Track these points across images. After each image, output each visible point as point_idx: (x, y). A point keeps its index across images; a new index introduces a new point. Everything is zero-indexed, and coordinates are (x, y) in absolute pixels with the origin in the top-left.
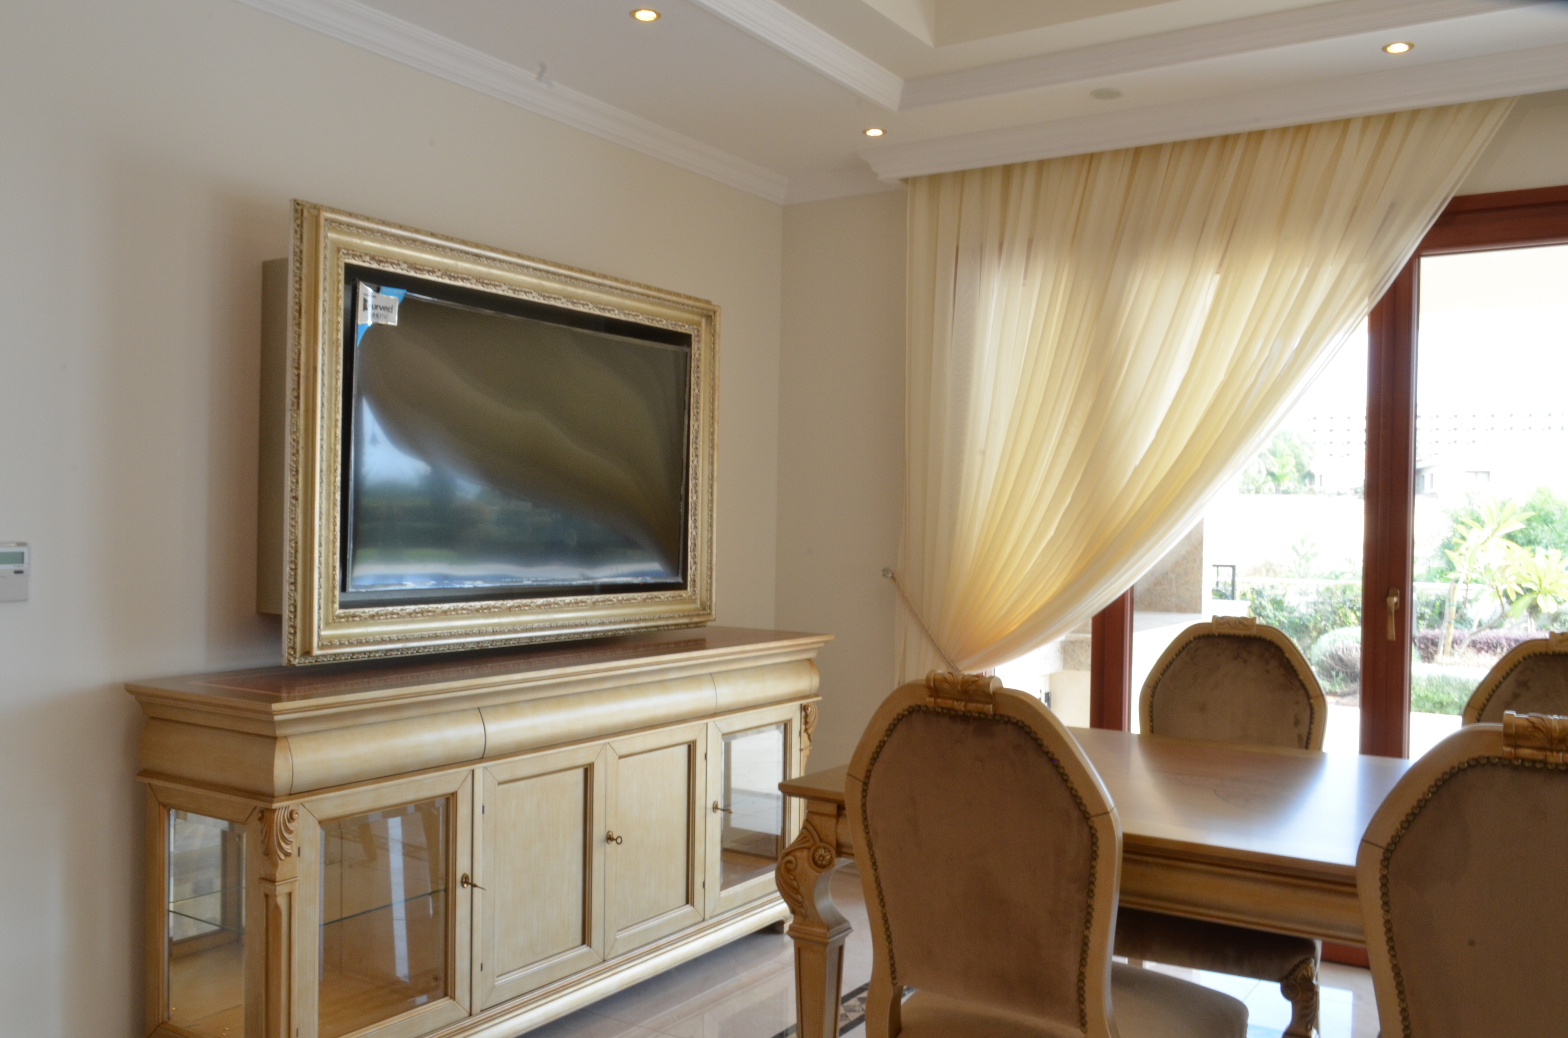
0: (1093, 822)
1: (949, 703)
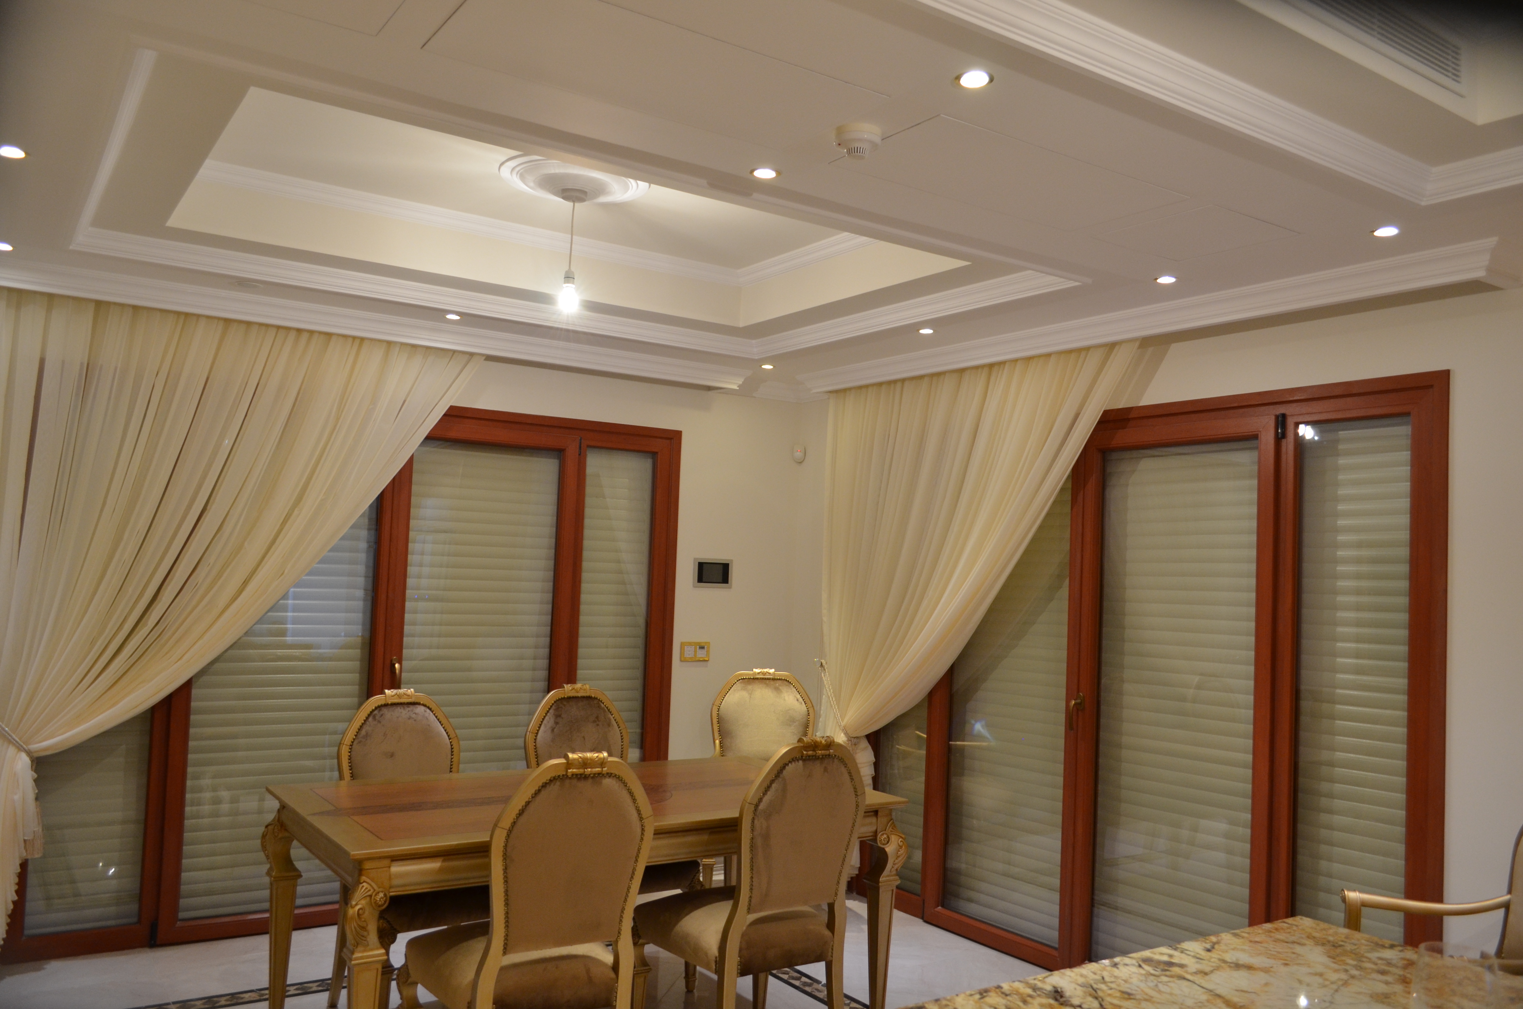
0: (644, 822)
1: (581, 771)
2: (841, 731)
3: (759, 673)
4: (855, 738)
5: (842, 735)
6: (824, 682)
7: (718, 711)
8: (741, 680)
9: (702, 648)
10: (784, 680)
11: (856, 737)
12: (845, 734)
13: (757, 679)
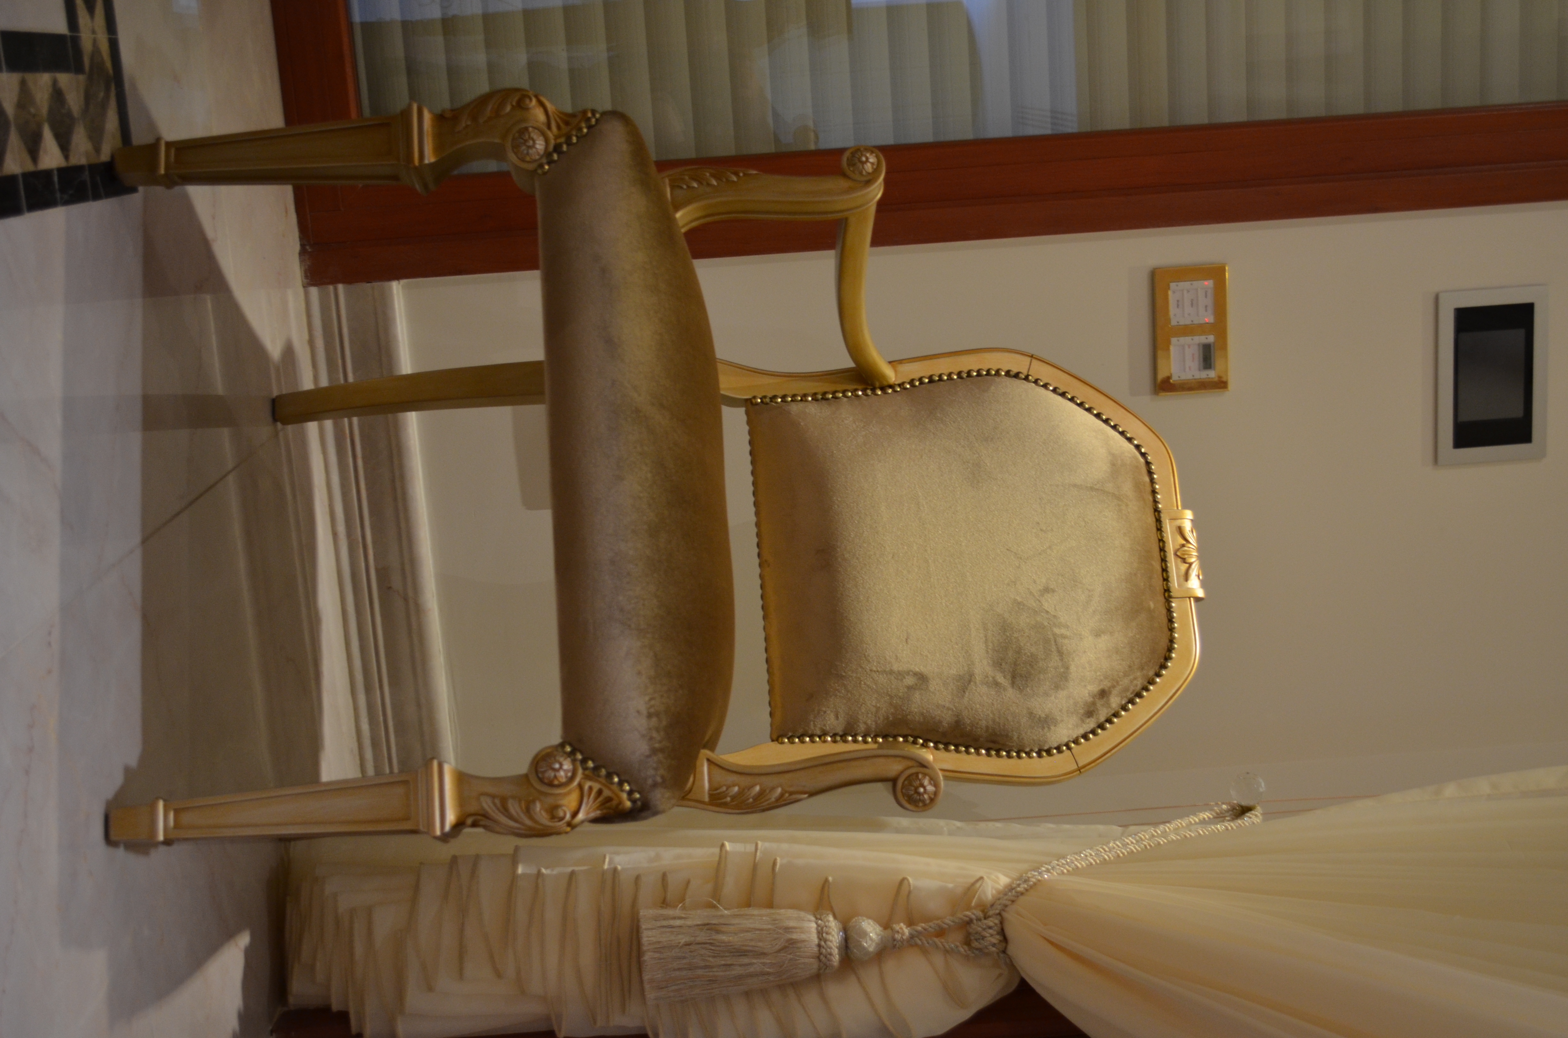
2: (1015, 875)
3: (1180, 531)
4: (1002, 932)
5: (1003, 880)
6: (1181, 817)
7: (1008, 373)
8: (1142, 460)
9: (1207, 357)
10: (1172, 641)
11: (1005, 939)
12: (1010, 888)
13: (1159, 529)
